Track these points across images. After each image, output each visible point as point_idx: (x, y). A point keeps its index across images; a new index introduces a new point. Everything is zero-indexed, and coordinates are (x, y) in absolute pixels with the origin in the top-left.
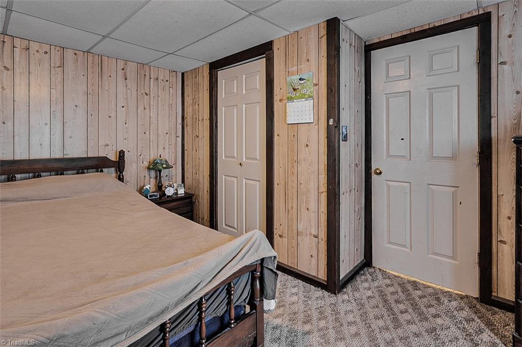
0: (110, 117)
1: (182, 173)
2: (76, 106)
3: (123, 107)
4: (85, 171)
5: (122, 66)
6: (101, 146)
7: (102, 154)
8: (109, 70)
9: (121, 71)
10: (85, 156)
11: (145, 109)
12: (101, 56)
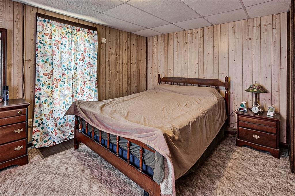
0: (225, 57)
1: (287, 100)
2: (208, 54)
3: (233, 50)
4: (210, 86)
5: (232, 25)
6: (220, 74)
7: (215, 78)
8: (225, 30)
9: (232, 29)
10: (212, 78)
11: (249, 49)
12: (220, 24)
